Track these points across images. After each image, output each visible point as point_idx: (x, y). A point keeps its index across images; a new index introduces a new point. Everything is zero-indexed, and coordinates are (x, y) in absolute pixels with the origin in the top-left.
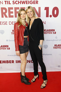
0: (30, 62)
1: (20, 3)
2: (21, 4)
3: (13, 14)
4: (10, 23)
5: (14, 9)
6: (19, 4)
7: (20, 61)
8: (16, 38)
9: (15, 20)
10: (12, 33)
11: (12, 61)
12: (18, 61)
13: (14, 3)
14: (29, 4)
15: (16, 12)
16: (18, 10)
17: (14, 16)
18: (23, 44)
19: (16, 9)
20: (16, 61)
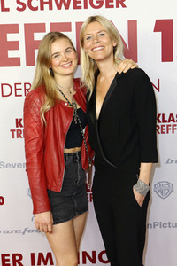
0: (93, 261)
1: (46, 6)
2: (51, 8)
3: (20, 53)
4: (7, 90)
5: (21, 29)
6: (42, 8)
7: (49, 255)
8: (35, 155)
9: (27, 75)
10: (13, 131)
11: (14, 255)
12: (41, 255)
13: (23, 4)
14: (86, 7)
15: (31, 45)
16: (38, 36)
17: (23, 61)
18: (60, 183)
19: (31, 29)
20: (33, 255)
